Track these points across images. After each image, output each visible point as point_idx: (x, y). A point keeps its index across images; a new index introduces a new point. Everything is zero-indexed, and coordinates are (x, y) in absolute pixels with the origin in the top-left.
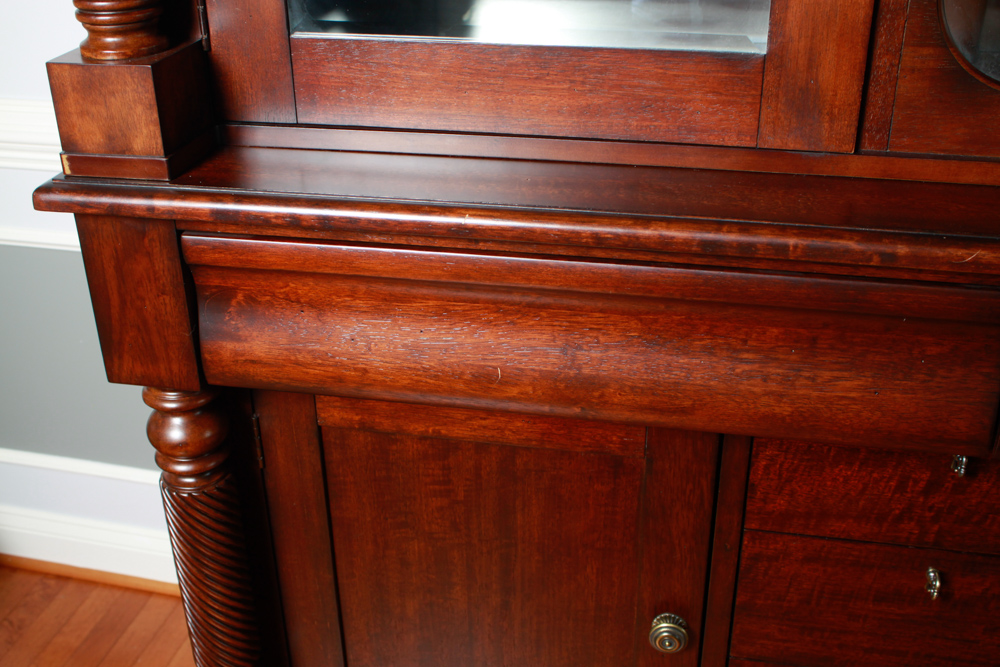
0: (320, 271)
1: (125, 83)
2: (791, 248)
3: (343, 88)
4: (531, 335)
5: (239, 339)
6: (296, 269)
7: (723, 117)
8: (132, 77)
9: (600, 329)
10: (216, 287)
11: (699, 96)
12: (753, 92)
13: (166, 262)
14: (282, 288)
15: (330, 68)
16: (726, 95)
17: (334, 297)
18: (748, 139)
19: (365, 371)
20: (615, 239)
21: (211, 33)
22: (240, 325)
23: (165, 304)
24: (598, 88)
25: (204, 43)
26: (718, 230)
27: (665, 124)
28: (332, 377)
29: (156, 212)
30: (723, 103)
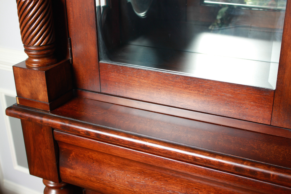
0: (99, 150)
1: (37, 76)
2: (271, 176)
3: (116, 82)
4: (173, 187)
5: (72, 168)
6: (91, 148)
7: (257, 111)
8: (39, 75)
9: (199, 189)
10: (66, 149)
11: (248, 102)
12: (270, 104)
13: (48, 138)
14: (87, 153)
15: (112, 75)
16: (259, 103)
17: (104, 160)
18: (267, 121)
19: (114, 188)
20: (201, 160)
21: (73, 57)
22: (73, 164)
23: (48, 152)
24: (208, 94)
25: (70, 61)
26: (242, 163)
27: (234, 111)
28: (102, 188)
29: (43, 123)
30: (257, 106)
